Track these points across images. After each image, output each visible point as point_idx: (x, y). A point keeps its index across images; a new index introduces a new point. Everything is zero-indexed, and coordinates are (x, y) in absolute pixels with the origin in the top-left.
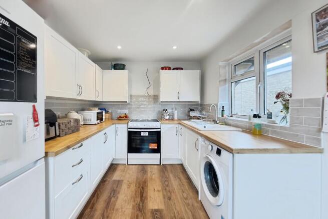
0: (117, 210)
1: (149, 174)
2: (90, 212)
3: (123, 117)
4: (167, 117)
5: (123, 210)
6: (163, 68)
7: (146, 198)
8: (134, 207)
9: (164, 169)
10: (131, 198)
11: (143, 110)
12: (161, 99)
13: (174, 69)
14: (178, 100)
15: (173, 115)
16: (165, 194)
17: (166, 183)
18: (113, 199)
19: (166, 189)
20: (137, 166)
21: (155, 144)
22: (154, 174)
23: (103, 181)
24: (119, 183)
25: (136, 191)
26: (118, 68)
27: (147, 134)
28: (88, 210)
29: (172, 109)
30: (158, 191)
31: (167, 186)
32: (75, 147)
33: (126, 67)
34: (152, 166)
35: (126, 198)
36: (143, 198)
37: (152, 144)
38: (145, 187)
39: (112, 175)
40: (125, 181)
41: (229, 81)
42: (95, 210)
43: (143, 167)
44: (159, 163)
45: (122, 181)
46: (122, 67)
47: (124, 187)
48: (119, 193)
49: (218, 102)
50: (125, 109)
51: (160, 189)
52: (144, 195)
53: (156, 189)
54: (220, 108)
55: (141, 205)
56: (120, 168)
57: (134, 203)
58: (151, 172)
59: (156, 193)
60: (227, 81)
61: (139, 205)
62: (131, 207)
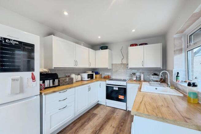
0: (84, 130)
1: (115, 114)
2: (73, 126)
3: (106, 77)
4: (135, 79)
5: (87, 131)
6: (131, 45)
7: (103, 129)
8: (93, 131)
9: (127, 114)
10: (95, 126)
11: (119, 73)
12: (130, 66)
13: (140, 45)
14: (143, 67)
15: (140, 77)
16: (116, 131)
17: (122, 124)
18: (86, 123)
19: (119, 128)
20: (111, 108)
21: (122, 96)
22: (118, 115)
23: (88, 112)
24: (95, 115)
25: (100, 123)
26: (103, 48)
27: (117, 89)
28: (72, 125)
29: (140, 73)
30: (113, 127)
31: (122, 126)
32: (61, 92)
33: (108, 48)
34: (120, 110)
35: (93, 125)
36: (101, 129)
37: (121, 96)
38: (107, 122)
39: (95, 110)
40: (98, 115)
41: (185, 50)
42: (75, 126)
43: (114, 109)
44: (126, 109)
45: (97, 114)
46: (105, 48)
47: (96, 118)
48: (91, 121)
49: (173, 69)
50: (109, 72)
51: (115, 126)
52: (103, 127)
53: (113, 126)
54: (175, 74)
55: (98, 132)
56: (101, 107)
57: (94, 129)
58: (117, 113)
59: (111, 128)
60: (183, 50)
61: (97, 132)
62: (91, 131)
